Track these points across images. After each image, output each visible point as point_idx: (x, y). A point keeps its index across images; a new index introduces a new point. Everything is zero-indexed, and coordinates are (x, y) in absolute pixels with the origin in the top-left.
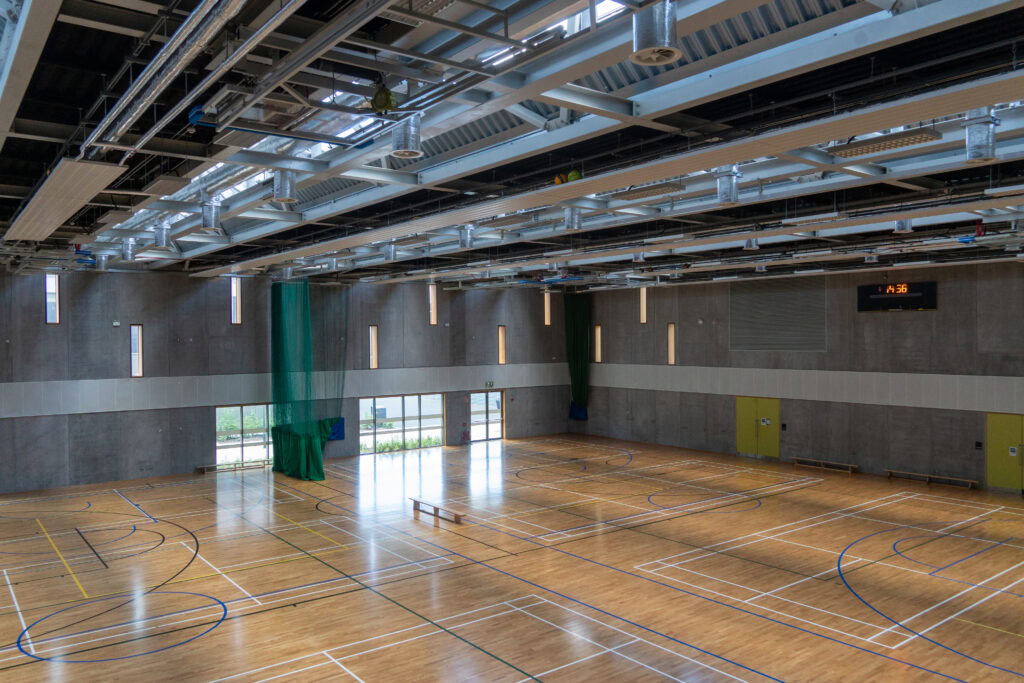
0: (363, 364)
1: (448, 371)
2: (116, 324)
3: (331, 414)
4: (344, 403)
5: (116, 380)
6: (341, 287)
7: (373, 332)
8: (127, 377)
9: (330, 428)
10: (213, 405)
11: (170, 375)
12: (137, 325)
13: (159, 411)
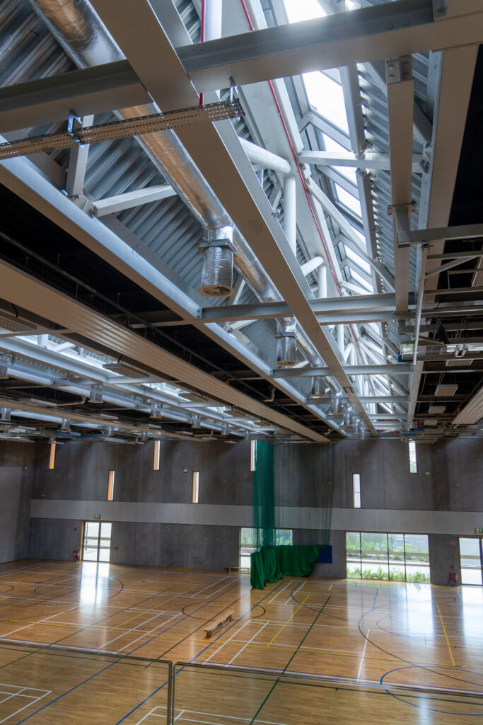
0: (347, 503)
1: (431, 514)
2: (186, 471)
3: (321, 542)
4: (332, 534)
5: (184, 505)
6: (328, 444)
7: (357, 477)
8: (189, 503)
9: (317, 553)
10: (237, 525)
11: (213, 504)
12: (196, 471)
13: (206, 526)
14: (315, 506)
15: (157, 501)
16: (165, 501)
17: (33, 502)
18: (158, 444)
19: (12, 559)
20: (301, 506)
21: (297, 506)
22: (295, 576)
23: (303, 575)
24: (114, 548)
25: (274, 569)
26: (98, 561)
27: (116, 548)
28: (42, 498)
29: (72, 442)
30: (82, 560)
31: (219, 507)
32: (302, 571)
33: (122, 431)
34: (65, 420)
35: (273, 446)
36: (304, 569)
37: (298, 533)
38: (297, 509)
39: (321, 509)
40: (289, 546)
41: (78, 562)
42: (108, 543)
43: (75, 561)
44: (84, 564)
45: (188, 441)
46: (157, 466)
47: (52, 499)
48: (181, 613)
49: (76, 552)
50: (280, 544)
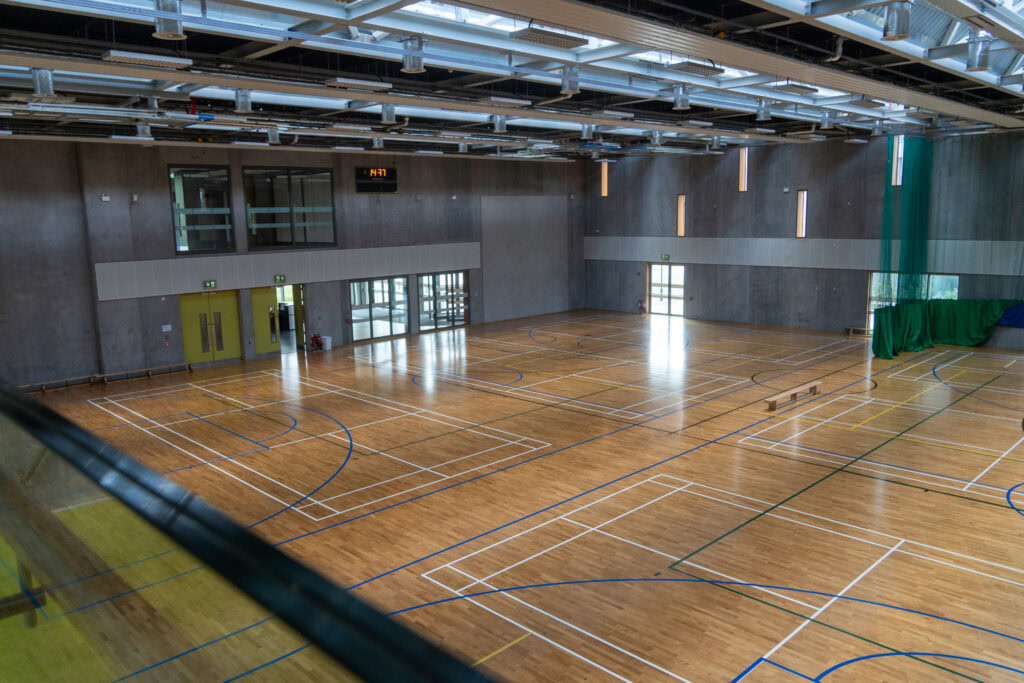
2: (786, 190)
3: (1008, 295)
5: (783, 240)
8: (793, 237)
9: (998, 312)
10: (866, 269)
11: (828, 237)
12: (803, 190)
13: (817, 270)
14: (1002, 238)
15: (745, 235)
16: (756, 234)
17: (588, 239)
18: (744, 154)
19: (566, 308)
20: (977, 237)
21: (970, 239)
22: (956, 344)
23: (971, 343)
24: (689, 298)
25: (917, 333)
26: (669, 314)
27: (691, 299)
28: (596, 234)
29: (627, 158)
30: (650, 312)
31: (837, 243)
32: (971, 339)
33: (681, 136)
34: (586, 126)
35: (932, 143)
36: (974, 336)
37: (967, 281)
38: (969, 243)
39: (1013, 243)
40: (951, 301)
41: (643, 315)
42: (680, 292)
43: (641, 314)
44: (652, 316)
45: (790, 144)
46: (743, 186)
47: (607, 235)
48: (748, 380)
49: (642, 301)
50: (935, 297)
